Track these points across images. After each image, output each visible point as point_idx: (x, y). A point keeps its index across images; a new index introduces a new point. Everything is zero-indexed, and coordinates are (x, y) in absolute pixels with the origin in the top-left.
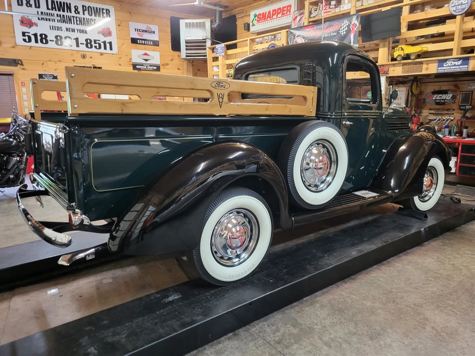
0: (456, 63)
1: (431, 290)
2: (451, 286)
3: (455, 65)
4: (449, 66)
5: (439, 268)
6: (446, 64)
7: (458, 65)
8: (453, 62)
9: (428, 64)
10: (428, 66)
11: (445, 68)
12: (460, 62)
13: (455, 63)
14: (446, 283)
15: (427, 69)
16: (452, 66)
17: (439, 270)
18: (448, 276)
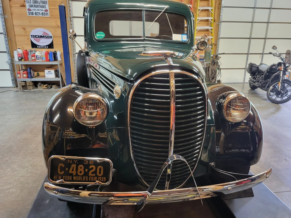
1: (33, 145)
2: (23, 152)
5: (33, 160)
14: (26, 152)
17: (33, 159)
18: (26, 157)
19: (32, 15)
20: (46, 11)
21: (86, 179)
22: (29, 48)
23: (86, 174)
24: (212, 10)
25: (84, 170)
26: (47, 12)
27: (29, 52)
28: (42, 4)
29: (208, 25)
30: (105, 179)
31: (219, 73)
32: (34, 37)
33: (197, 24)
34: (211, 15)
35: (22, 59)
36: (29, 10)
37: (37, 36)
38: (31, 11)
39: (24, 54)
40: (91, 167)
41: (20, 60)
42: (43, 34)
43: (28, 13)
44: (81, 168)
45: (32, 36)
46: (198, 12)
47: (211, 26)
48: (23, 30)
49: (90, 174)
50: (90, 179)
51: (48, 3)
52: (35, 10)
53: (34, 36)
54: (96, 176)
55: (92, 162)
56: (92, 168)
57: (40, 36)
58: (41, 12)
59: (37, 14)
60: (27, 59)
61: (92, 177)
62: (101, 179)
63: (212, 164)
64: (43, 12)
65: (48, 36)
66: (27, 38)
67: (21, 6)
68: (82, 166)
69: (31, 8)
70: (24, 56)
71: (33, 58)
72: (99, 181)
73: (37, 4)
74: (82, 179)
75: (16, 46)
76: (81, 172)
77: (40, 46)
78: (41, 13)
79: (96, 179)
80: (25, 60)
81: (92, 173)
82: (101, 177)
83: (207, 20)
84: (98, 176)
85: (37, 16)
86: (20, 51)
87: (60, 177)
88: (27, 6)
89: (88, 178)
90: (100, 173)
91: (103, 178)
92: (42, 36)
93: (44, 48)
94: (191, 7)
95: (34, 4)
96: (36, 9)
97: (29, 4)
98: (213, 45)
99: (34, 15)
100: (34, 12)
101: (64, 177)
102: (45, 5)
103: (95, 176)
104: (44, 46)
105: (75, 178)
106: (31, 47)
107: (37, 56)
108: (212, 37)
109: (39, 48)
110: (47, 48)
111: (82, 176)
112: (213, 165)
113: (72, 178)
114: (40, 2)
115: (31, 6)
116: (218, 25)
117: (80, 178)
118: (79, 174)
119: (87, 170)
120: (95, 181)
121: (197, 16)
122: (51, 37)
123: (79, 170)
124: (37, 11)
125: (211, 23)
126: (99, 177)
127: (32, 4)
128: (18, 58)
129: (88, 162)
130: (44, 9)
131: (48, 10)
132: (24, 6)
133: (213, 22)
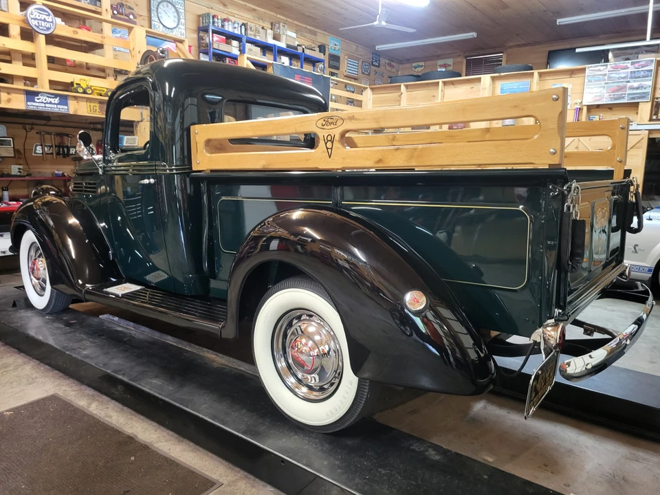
0: (52, 100)
3: (51, 103)
4: (42, 102)
6: (38, 99)
7: (55, 104)
8: (47, 99)
9: (9, 93)
10: (10, 96)
11: (37, 104)
12: (57, 101)
13: (50, 99)
15: (9, 101)
16: (47, 103)
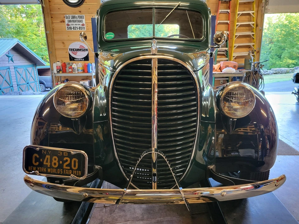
19: (70, 30)
20: (83, 25)
21: (60, 172)
22: (67, 60)
23: (60, 166)
24: (253, 13)
25: (59, 162)
26: (84, 27)
27: (67, 65)
28: (79, 19)
29: (249, 30)
30: (80, 173)
31: (261, 83)
32: (72, 51)
33: (236, 30)
34: (252, 19)
35: (60, 70)
36: (68, 25)
37: (75, 49)
38: (70, 26)
39: (62, 66)
40: (65, 159)
41: (58, 72)
42: (80, 48)
43: (67, 28)
44: (55, 159)
45: (70, 49)
46: (237, 17)
47: (253, 32)
48: (62, 44)
49: (65, 167)
50: (64, 172)
51: (84, 17)
52: (73, 25)
53: (72, 49)
54: (71, 169)
55: (66, 153)
56: (67, 161)
57: (77, 49)
58: (78, 26)
59: (75, 28)
60: (64, 71)
61: (67, 170)
62: (76, 173)
63: (212, 167)
64: (80, 26)
65: (84, 49)
66: (66, 51)
67: (61, 22)
68: (56, 157)
69: (70, 23)
70: (62, 68)
71: (70, 70)
72: (74, 175)
73: (75, 19)
74: (57, 172)
75: (56, 59)
76: (55, 164)
77: (77, 59)
78: (78, 28)
79: (71, 173)
80: (63, 72)
81: (67, 166)
82: (76, 170)
83: (249, 25)
84: (72, 170)
85: (75, 30)
86: (59, 64)
87: (35, 168)
88: (66, 22)
89: (63, 171)
90: (75, 166)
91: (78, 171)
92: (78, 49)
93: (80, 61)
94: (229, 12)
95: (72, 19)
96: (74, 23)
97: (68, 19)
98: (255, 52)
99: (72, 30)
100: (72, 26)
101: (38, 169)
102: (82, 19)
103: (69, 170)
104: (80, 59)
105: (49, 170)
106: (69, 60)
107: (73, 68)
108: (253, 44)
109: (76, 60)
110: (83, 60)
111: (57, 168)
112: (211, 169)
113: (47, 170)
114: (77, 17)
115: (70, 21)
116: (261, 30)
117: (54, 171)
118: (53, 165)
119: (61, 162)
120: (70, 175)
121: (236, 21)
122: (87, 50)
123: (54, 161)
124: (74, 26)
125: (253, 28)
126: (74, 170)
127: (70, 19)
128: (57, 70)
129: (62, 153)
130: (81, 24)
131: (85, 24)
132: (64, 22)
133: (255, 27)
